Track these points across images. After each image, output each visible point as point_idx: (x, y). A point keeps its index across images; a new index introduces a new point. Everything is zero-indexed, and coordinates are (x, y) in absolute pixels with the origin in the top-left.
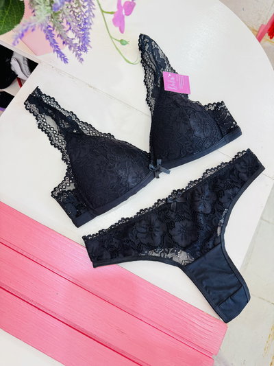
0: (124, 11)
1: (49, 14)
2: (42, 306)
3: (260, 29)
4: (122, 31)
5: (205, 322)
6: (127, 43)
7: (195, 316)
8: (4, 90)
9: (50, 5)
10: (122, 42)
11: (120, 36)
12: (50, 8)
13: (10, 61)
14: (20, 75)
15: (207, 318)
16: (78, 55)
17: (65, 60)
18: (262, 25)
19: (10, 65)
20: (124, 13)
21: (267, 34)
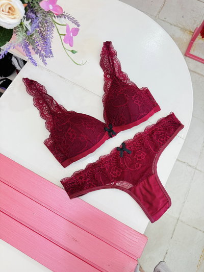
0: (71, 34)
1: (24, 38)
2: (24, 222)
3: (195, 31)
4: (71, 46)
5: (133, 235)
6: (76, 52)
7: (126, 231)
8: (8, 78)
9: (25, 32)
10: (73, 52)
11: (71, 49)
12: (25, 34)
13: (11, 58)
14: (18, 68)
15: (133, 233)
16: (44, 61)
17: (36, 64)
18: (197, 28)
19: (11, 61)
20: (72, 35)
21: (200, 34)
